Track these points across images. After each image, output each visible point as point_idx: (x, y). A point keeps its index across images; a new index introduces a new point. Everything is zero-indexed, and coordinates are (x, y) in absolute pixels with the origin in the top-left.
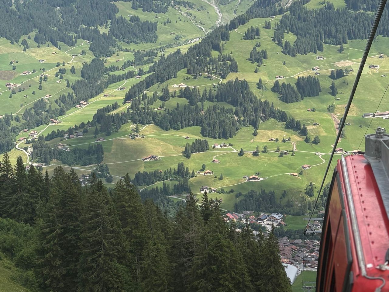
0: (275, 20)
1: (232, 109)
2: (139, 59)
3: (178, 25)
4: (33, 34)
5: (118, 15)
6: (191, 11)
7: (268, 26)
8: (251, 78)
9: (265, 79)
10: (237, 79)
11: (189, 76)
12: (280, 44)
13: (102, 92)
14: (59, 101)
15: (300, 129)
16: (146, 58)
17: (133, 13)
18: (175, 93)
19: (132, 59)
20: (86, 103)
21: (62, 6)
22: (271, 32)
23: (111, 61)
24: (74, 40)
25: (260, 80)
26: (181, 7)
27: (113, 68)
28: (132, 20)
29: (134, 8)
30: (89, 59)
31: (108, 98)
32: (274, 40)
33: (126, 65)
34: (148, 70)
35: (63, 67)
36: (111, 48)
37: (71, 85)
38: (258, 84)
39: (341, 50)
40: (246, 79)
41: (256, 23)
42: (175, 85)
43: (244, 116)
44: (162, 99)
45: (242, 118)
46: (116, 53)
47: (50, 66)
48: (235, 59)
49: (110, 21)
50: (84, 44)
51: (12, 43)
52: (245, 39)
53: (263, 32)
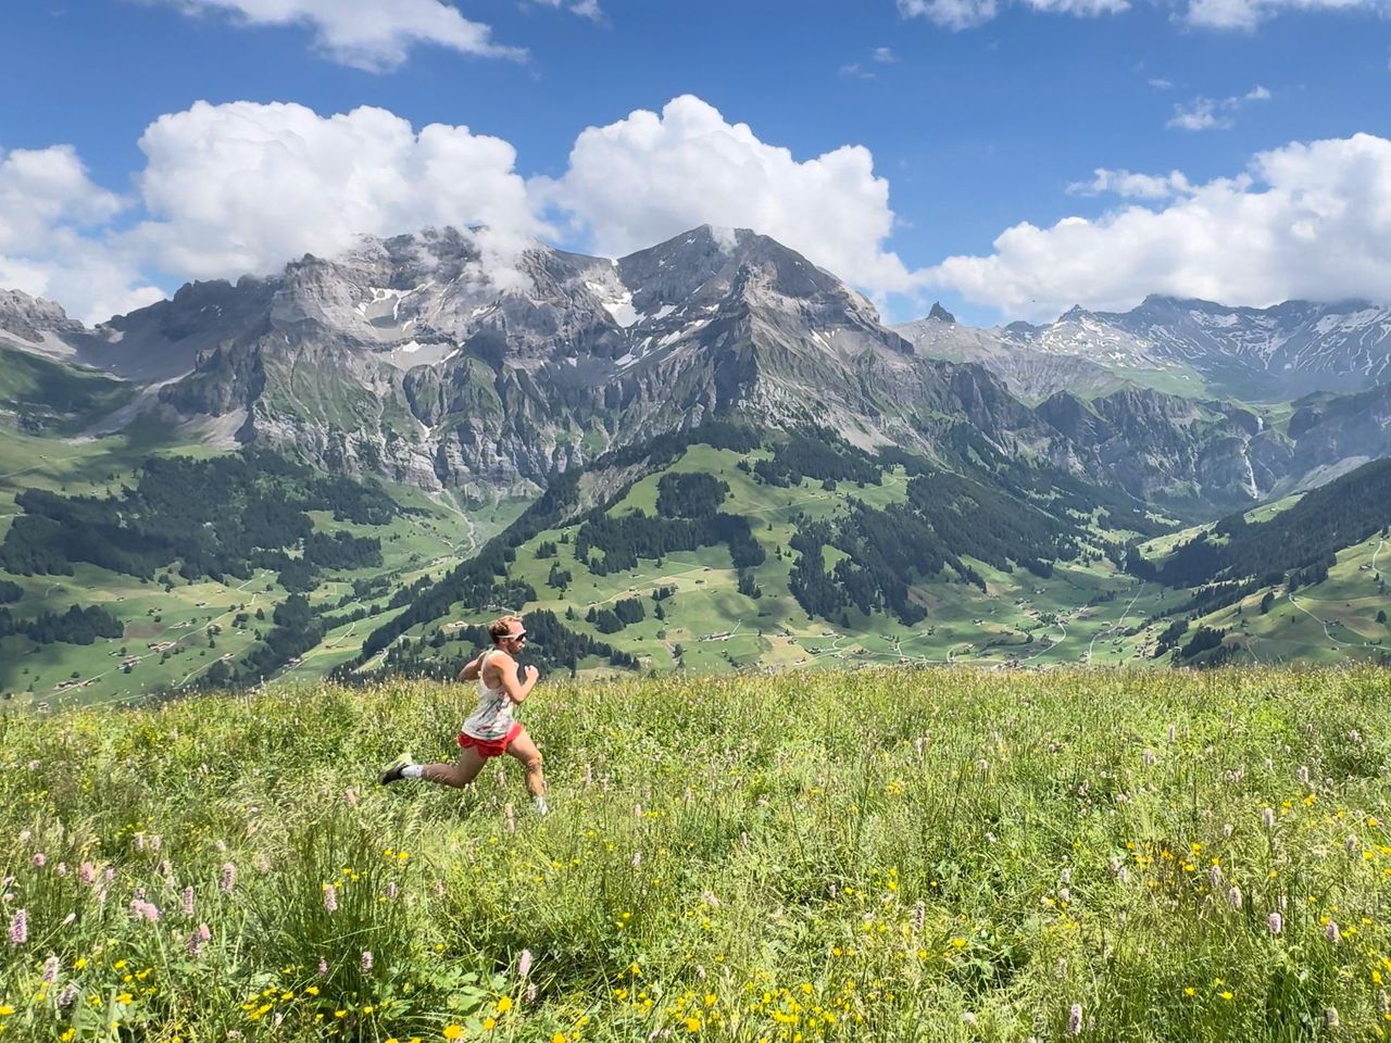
0: (572, 532)
1: (539, 649)
2: (362, 591)
3: (413, 539)
4: (178, 564)
5: (314, 531)
6: (427, 521)
7: (565, 540)
8: (558, 608)
9: (575, 607)
10: (538, 610)
11: (469, 610)
12: (585, 562)
13: (320, 642)
14: (249, 663)
15: (630, 663)
16: (374, 590)
17: (338, 527)
18: (452, 635)
19: (351, 592)
20: (298, 660)
21: (215, 520)
22: (571, 548)
23: (317, 597)
24: (248, 570)
25: (570, 609)
26: (412, 516)
27: (326, 607)
28: (339, 536)
29: (338, 519)
30: (281, 596)
31: (334, 651)
32: (576, 558)
33: (344, 602)
34: (387, 605)
35: (242, 612)
36: (314, 579)
37: (263, 635)
38: (567, 614)
39: (659, 565)
40: (552, 610)
41: (549, 536)
42: (450, 625)
43: (554, 655)
44: (435, 644)
45: (553, 659)
46: (323, 585)
47: (218, 612)
48: (531, 585)
49: (302, 539)
50: (266, 576)
51: (144, 581)
52: (537, 558)
53: (560, 548)
